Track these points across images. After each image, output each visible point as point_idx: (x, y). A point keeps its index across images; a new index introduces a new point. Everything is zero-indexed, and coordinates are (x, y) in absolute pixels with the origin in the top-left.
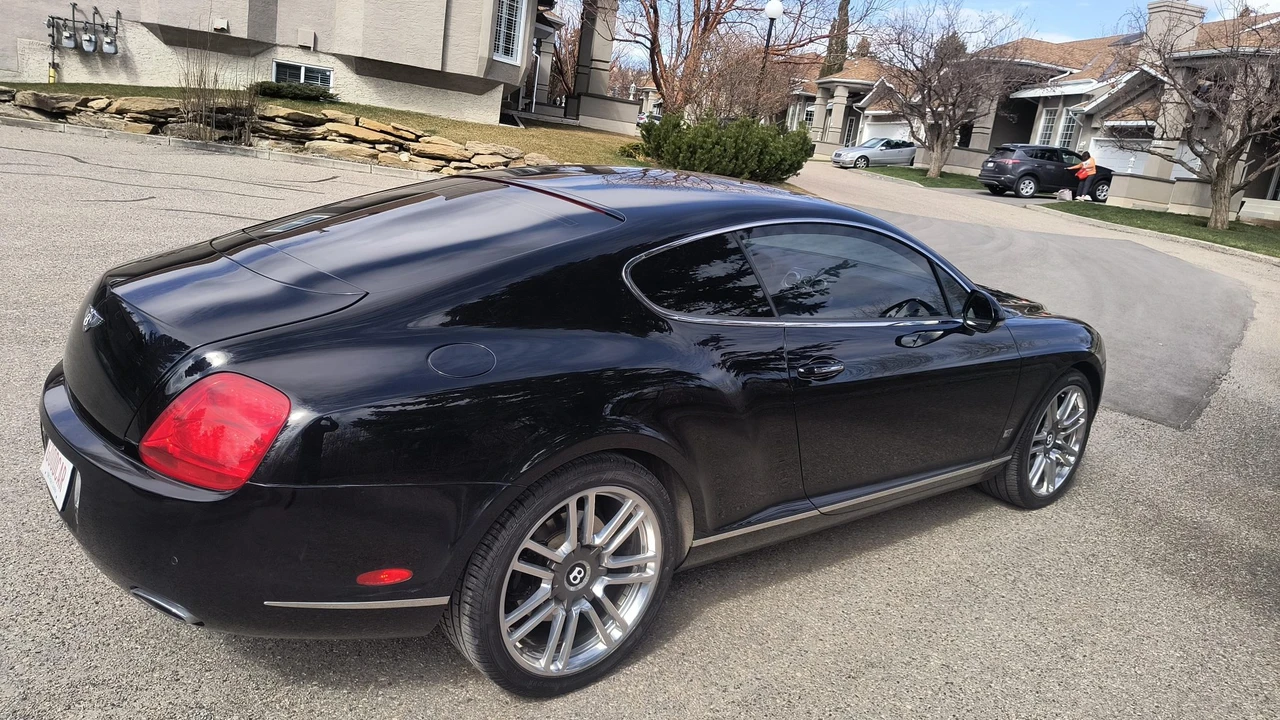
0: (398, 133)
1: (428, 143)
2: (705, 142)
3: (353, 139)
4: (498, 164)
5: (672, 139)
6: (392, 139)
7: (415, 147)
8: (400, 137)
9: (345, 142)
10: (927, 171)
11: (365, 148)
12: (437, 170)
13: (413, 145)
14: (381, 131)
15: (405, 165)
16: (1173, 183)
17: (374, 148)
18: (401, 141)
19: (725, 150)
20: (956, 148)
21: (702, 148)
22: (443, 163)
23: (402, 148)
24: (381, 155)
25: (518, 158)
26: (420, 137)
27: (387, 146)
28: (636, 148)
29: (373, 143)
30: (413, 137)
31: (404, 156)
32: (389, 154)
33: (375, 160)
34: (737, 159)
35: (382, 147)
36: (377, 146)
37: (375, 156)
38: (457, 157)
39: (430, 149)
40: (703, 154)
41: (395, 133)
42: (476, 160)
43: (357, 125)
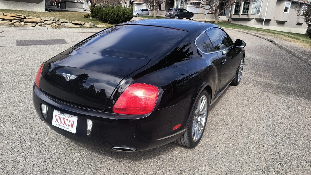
0: (19, 17)
1: (29, 18)
2: (109, 12)
3: (4, 20)
4: (53, 23)
5: (100, 12)
6: (17, 18)
7: (26, 20)
8: (19, 18)
9: (1, 20)
10: (153, 16)
11: (8, 22)
12: (34, 26)
13: (25, 20)
14: (13, 16)
15: (23, 26)
17: (12, 22)
18: (20, 19)
19: (115, 14)
20: (158, 10)
21: (109, 14)
22: (35, 24)
23: (21, 21)
24: (14, 24)
25: (58, 21)
26: (26, 17)
27: (16, 20)
28: (89, 15)
29: (11, 20)
30: (24, 17)
31: (22, 23)
32: (17, 23)
33: (13, 25)
34: (118, 16)
35: (15, 21)
36: (12, 21)
37: (12, 24)
38: (40, 22)
39: (30, 20)
40: (109, 16)
41: (17, 16)
42: (46, 22)
43: (4, 15)
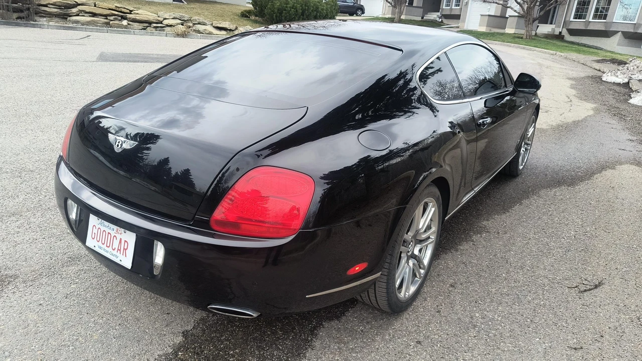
0: (120, 10)
1: (137, 14)
2: (286, 7)
3: (94, 15)
4: (179, 24)
5: (269, 6)
6: (117, 13)
7: (130, 17)
8: (121, 12)
9: (90, 16)
11: (101, 20)
12: (144, 29)
13: (129, 16)
14: (110, 9)
15: (126, 27)
16: (508, 18)
17: (107, 19)
18: (122, 14)
19: (297, 11)
21: (285, 10)
22: (147, 25)
23: (124, 18)
24: (111, 22)
25: (188, 20)
26: (132, 11)
27: (114, 17)
28: (249, 12)
29: (106, 16)
30: (128, 11)
31: (125, 22)
32: (116, 22)
33: (108, 26)
34: (303, 16)
35: (112, 18)
36: (108, 17)
37: (107, 24)
38: (155, 21)
39: (138, 17)
40: (286, 14)
41: (117, 9)
42: (166, 22)
43: (95, 6)
